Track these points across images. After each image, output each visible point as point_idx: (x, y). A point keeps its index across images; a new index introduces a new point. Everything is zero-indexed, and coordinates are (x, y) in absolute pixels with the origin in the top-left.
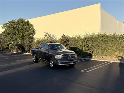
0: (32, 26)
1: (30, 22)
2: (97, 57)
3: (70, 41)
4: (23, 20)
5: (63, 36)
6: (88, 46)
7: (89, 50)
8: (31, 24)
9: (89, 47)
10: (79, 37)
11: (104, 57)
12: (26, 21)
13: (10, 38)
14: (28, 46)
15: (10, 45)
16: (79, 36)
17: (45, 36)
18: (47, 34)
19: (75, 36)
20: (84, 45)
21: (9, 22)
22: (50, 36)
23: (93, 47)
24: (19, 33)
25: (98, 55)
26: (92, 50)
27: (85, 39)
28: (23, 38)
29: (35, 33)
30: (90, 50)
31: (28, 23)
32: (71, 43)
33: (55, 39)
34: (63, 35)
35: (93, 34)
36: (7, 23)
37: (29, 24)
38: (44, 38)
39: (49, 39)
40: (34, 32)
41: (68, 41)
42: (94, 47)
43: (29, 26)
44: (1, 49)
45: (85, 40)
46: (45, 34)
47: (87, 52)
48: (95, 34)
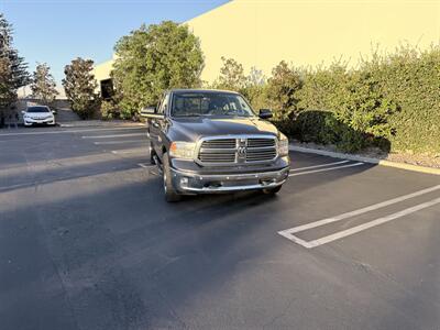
0: (195, 41)
1: (190, 30)
2: (411, 152)
3: (308, 89)
5: (282, 69)
6: (378, 104)
7: (377, 121)
8: (193, 36)
9: (379, 110)
10: (341, 69)
16: (341, 65)
17: (224, 71)
18: (229, 62)
19: (327, 67)
21: (132, 32)
22: (239, 70)
23: (399, 109)
24: (155, 65)
25: (418, 143)
26: (393, 122)
27: (368, 76)
28: (167, 84)
29: (203, 67)
30: (385, 122)
31: (184, 35)
32: (311, 94)
33: (259, 81)
34: (282, 63)
35: (406, 52)
36: (126, 38)
37: (187, 37)
38: (221, 78)
40: (201, 62)
41: (300, 86)
42: (402, 112)
43: (187, 42)
44: (122, 116)
45: (366, 81)
46: (222, 64)
47: (369, 130)
48: (417, 50)
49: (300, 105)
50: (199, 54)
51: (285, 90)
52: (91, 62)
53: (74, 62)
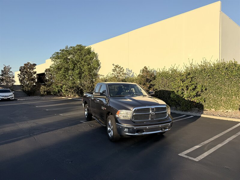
0: (95, 55)
1: (92, 50)
2: (213, 110)
3: (158, 79)
4: (82, 47)
5: (145, 70)
6: (196, 87)
7: (197, 95)
8: (94, 53)
9: (197, 90)
10: (175, 71)
11: (230, 111)
12: (87, 47)
13: (61, 76)
14: (88, 88)
15: (64, 86)
16: (175, 68)
17: (114, 70)
18: (117, 66)
19: (167, 69)
20: (187, 86)
21: (60, 50)
22: (122, 70)
23: (206, 89)
24: (74, 67)
25: (217, 105)
26: (203, 96)
27: (189, 74)
29: (100, 68)
30: (200, 95)
31: (89, 52)
32: (161, 82)
33: (131, 75)
34: (145, 67)
35: (205, 63)
36: (58, 53)
37: (91, 53)
38: (112, 74)
39: (121, 75)
40: (99, 65)
41: (154, 78)
42: (208, 91)
43: (91, 55)
44: (52, 93)
45: (188, 77)
46: (113, 68)
47: (193, 100)
48: (211, 62)
49: (155, 87)
50: (97, 61)
51: (147, 80)
52: (35, 65)
53: (25, 64)
